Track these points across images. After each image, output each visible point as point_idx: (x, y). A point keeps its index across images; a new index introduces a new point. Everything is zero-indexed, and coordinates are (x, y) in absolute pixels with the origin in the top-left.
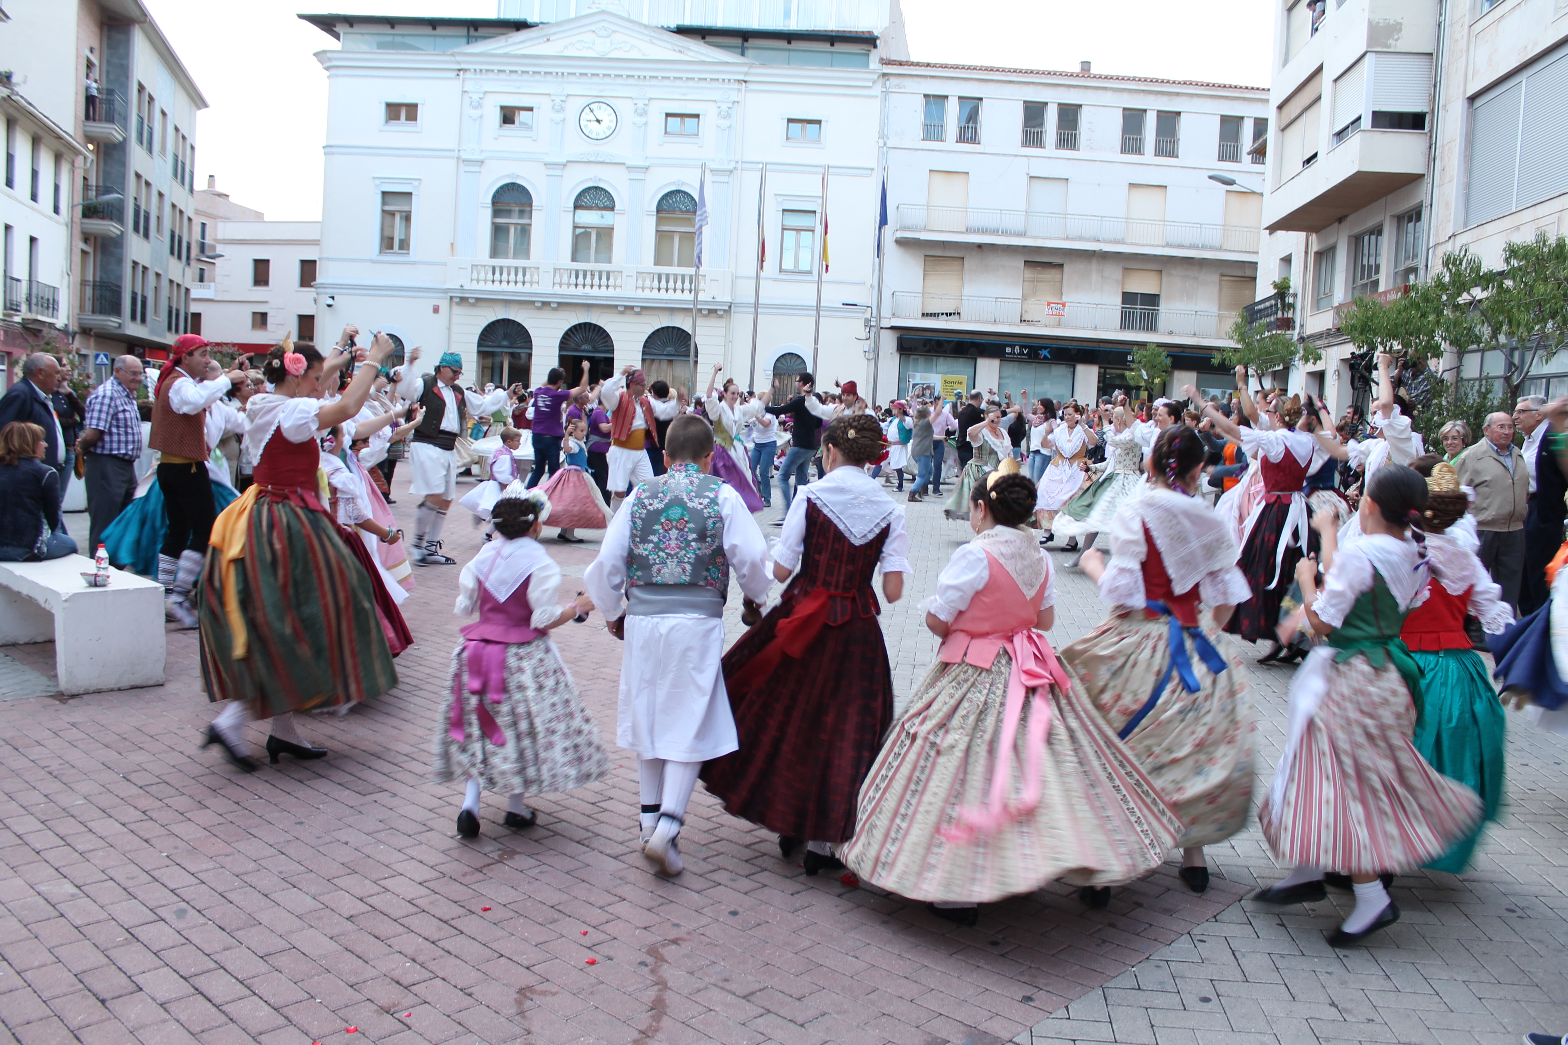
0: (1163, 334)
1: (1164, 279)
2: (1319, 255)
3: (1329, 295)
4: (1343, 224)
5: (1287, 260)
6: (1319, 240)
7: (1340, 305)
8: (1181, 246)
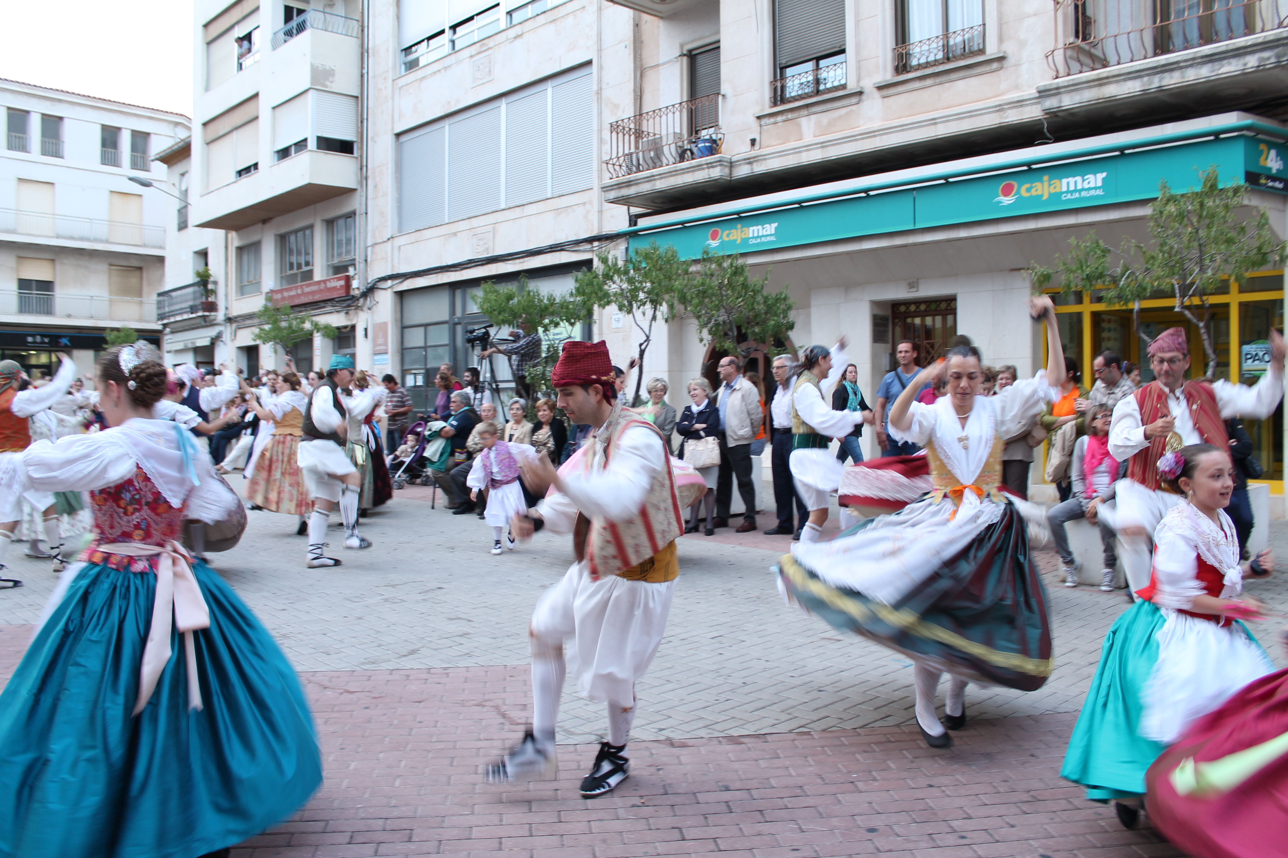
0: (62, 317)
1: (58, 267)
2: (240, 250)
3: (257, 284)
4: (267, 225)
5: (203, 254)
6: (240, 238)
7: (272, 291)
8: (72, 238)
